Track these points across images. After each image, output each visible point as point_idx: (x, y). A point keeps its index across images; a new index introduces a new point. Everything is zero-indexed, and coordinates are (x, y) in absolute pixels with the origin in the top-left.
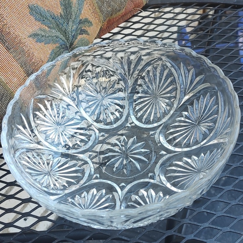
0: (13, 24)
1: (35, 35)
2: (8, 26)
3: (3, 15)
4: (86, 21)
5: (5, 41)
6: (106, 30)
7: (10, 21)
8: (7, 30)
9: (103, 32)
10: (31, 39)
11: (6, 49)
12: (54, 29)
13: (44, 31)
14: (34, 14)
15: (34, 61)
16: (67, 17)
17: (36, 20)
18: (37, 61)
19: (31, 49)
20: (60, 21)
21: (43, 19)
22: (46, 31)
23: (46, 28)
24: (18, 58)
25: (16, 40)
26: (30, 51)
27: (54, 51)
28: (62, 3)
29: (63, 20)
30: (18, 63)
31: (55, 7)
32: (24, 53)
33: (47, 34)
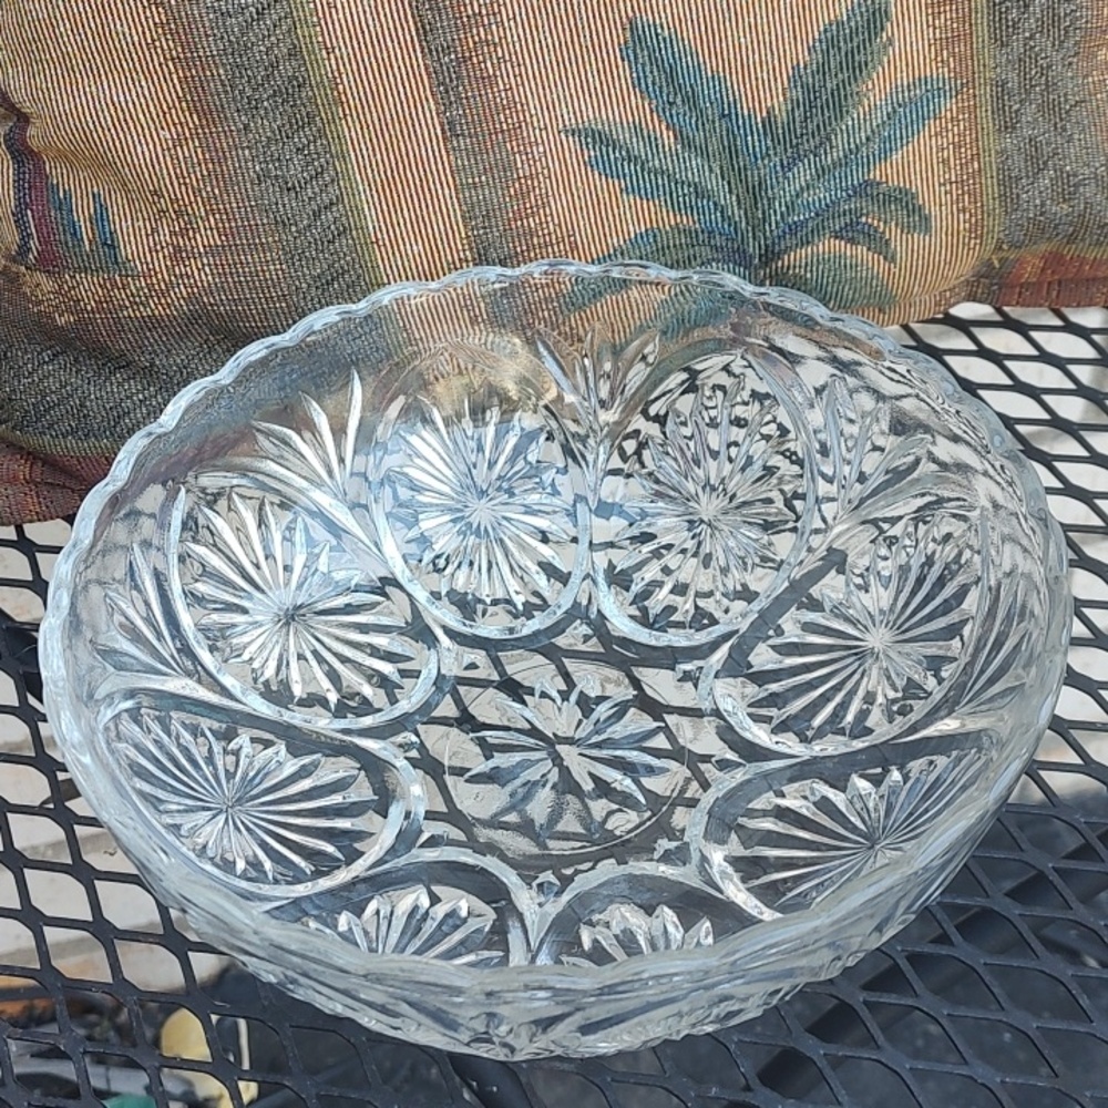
0: (526, 56)
1: (598, 138)
2: (500, 55)
3: (503, 8)
4: (906, 204)
5: (453, 99)
6: (1039, 291)
7: (520, 40)
8: (489, 64)
9: (1020, 293)
10: (571, 143)
11: (443, 130)
12: (704, 153)
13: (652, 142)
14: (641, 61)
15: (532, 225)
16: (794, 141)
17: (634, 87)
18: (549, 234)
19: (550, 177)
20: (749, 138)
21: (671, 97)
22: (657, 146)
23: (665, 136)
24: (470, 181)
25: (502, 116)
26: (536, 184)
27: (655, 236)
28: (800, 77)
29: (769, 142)
30: (458, 199)
31: (757, 79)
32: (506, 177)
33: (657, 162)
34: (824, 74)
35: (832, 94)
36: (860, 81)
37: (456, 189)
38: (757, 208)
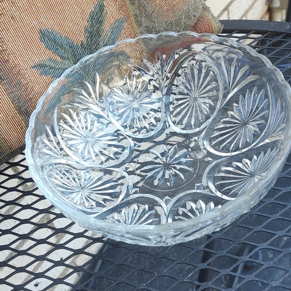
0: (15, 51)
1: (40, 66)
2: (8, 53)
3: (5, 39)
7: (12, 47)
8: (6, 57)
10: (34, 70)
12: (68, 59)
13: (55, 61)
14: (46, 40)
15: (31, 97)
16: (90, 48)
17: (46, 48)
18: (36, 97)
19: (32, 82)
20: (78, 51)
21: (56, 47)
22: (56, 62)
23: (58, 59)
24: (11, 91)
25: (14, 70)
26: (29, 85)
27: (64, 86)
28: (87, 30)
29: (83, 50)
30: (9, 97)
31: (76, 34)
32: (20, 86)
33: (58, 66)
34: (93, 27)
35: (96, 32)
36: (102, 26)
37: (7, 95)
38: (86, 69)
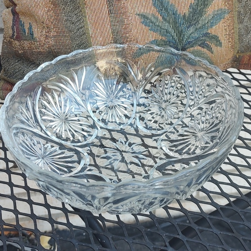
1: (144, 16)
4: (216, 39)
5: (111, 5)
6: (248, 66)
9: (244, 66)
10: (138, 17)
11: (108, 12)
12: (169, 22)
13: (156, 18)
15: (128, 36)
16: (190, 21)
17: (153, 5)
18: (132, 38)
19: (132, 25)
20: (179, 20)
21: (162, 8)
22: (158, 19)
23: (160, 17)
24: (114, 24)
25: (122, 10)
26: (129, 26)
27: (156, 41)
28: (192, 6)
29: (184, 21)
30: (111, 28)
31: (182, 6)
32: (122, 24)
33: (157, 23)
34: (198, 6)
35: (199, 11)
36: (206, 8)
37: (110, 26)
38: (181, 37)
